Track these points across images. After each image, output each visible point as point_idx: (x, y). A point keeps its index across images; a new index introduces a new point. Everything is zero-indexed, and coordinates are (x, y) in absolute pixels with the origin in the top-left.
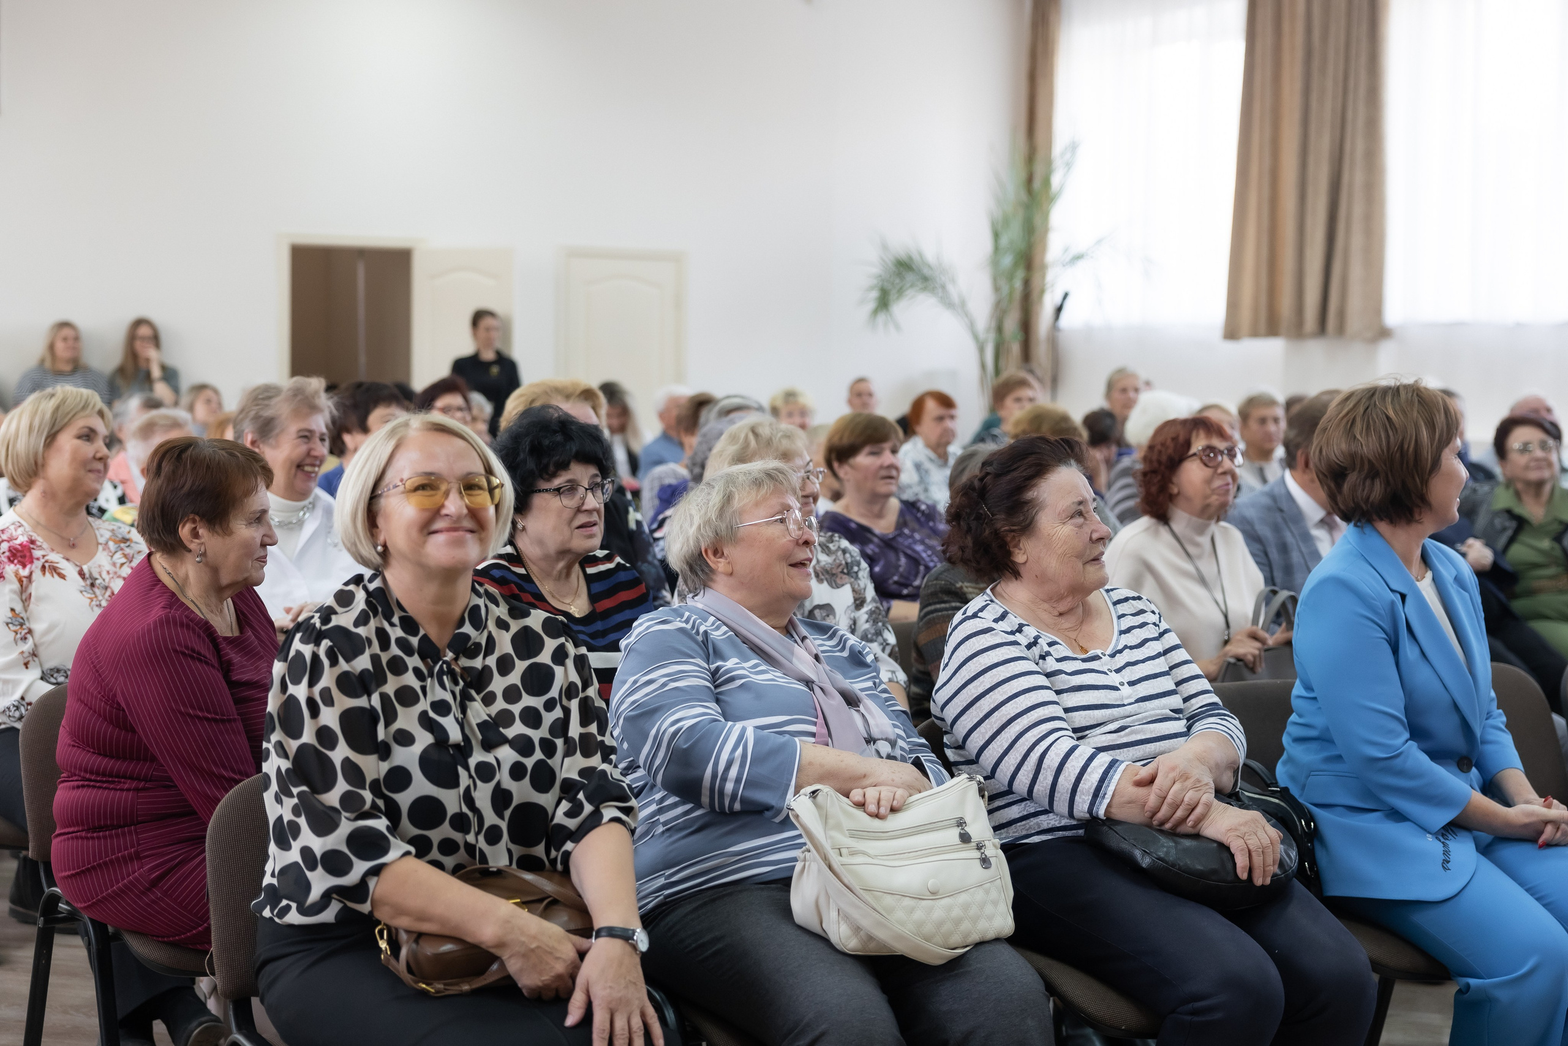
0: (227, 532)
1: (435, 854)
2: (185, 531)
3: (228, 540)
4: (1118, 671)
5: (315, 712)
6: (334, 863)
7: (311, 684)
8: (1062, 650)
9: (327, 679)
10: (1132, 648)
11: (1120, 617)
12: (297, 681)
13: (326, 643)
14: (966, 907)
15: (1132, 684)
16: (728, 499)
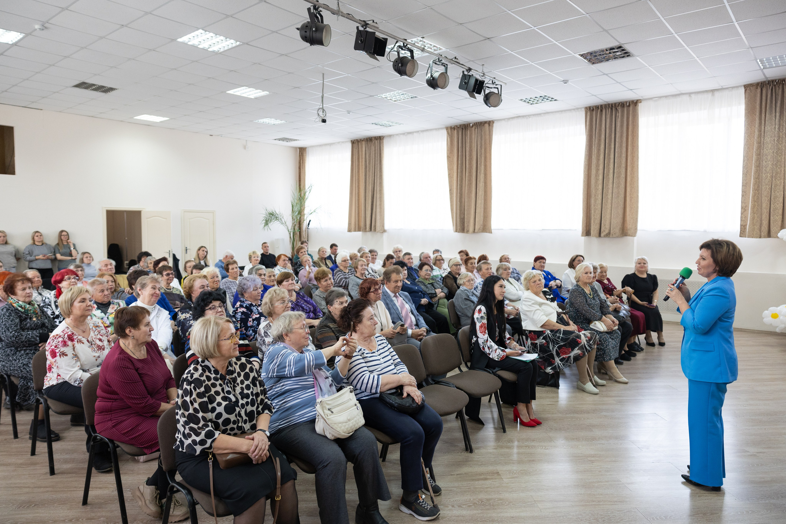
0: (139, 329)
1: (229, 432)
2: (127, 331)
3: (140, 331)
4: (379, 355)
5: (192, 404)
6: (202, 442)
7: (190, 397)
8: (366, 351)
9: (194, 396)
10: (381, 349)
11: (378, 341)
12: (186, 396)
13: (193, 385)
14: (356, 421)
15: (383, 358)
16: (290, 322)
